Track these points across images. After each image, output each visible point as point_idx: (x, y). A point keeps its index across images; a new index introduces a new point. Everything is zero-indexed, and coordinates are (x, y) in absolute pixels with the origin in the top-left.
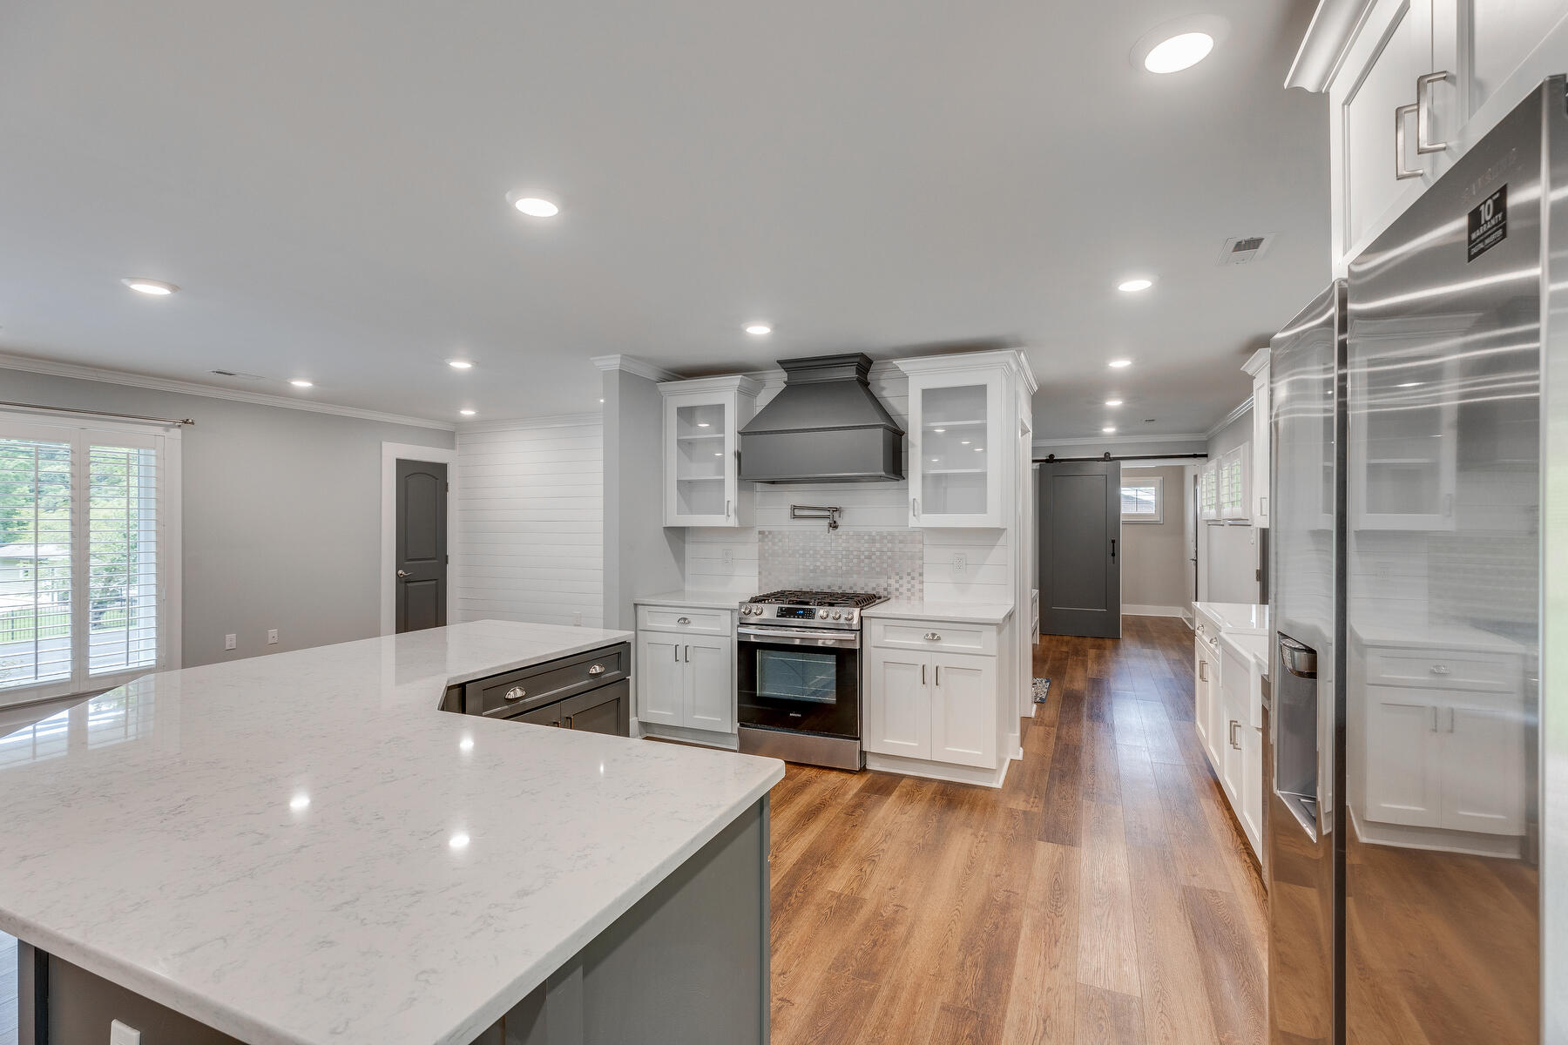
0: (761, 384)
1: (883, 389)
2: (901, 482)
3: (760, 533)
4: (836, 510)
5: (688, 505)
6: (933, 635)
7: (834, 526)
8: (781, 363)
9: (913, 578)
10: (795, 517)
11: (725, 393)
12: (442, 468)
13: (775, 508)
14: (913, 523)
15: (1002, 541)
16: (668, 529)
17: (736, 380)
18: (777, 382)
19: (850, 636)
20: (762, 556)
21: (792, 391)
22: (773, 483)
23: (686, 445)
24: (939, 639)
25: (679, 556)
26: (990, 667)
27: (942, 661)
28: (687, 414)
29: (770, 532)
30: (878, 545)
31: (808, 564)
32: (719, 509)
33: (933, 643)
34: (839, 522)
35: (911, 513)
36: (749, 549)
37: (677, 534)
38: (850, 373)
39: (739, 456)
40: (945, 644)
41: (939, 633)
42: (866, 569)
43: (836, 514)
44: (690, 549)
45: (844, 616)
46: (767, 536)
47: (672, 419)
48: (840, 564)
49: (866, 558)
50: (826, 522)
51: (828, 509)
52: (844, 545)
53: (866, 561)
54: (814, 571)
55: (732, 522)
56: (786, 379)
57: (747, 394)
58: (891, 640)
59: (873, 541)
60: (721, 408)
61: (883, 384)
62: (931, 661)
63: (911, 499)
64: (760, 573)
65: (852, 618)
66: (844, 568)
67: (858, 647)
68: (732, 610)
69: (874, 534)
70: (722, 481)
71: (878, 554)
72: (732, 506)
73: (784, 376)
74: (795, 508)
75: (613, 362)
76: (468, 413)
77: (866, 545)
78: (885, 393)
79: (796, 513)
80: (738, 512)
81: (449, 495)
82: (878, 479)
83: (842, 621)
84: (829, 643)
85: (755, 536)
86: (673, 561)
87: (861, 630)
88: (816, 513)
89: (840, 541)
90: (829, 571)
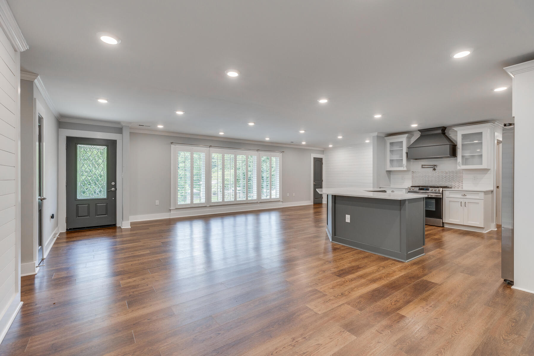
0: (413, 135)
1: (450, 134)
2: (456, 158)
3: (412, 172)
4: (435, 165)
5: (392, 165)
6: (464, 194)
7: (435, 169)
8: (418, 130)
9: (459, 183)
10: (423, 168)
11: (403, 139)
12: (322, 159)
13: (417, 166)
14: (459, 168)
15: (489, 172)
16: (387, 171)
17: (406, 135)
18: (418, 135)
19: (440, 195)
20: (413, 177)
21: (422, 136)
22: (416, 159)
23: (391, 151)
24: (466, 195)
25: (389, 178)
26: (482, 203)
27: (467, 201)
28: (392, 144)
29: (415, 172)
30: (448, 174)
31: (426, 179)
32: (401, 166)
33: (463, 196)
34: (436, 168)
35: (458, 165)
36: (409, 176)
37: (389, 172)
38: (440, 131)
39: (407, 153)
40: (467, 197)
41: (466, 194)
42: (445, 180)
43: (435, 167)
44: (392, 176)
45: (437, 190)
46: (414, 173)
47: (388, 145)
48: (436, 179)
49: (444, 177)
50: (432, 169)
51: (433, 165)
52: (438, 174)
53: (445, 178)
54: (428, 181)
55: (405, 169)
56: (420, 134)
57: (409, 139)
58: (451, 196)
59: (447, 173)
60: (402, 142)
61: (450, 133)
62: (463, 201)
63: (458, 162)
64: (412, 182)
65: (440, 190)
66: (438, 180)
67: (441, 197)
68: (406, 189)
69: (447, 171)
70: (402, 160)
71: (448, 176)
72: (405, 165)
73: (420, 133)
74: (423, 165)
75: (376, 134)
76: (331, 146)
77: (445, 174)
78: (450, 135)
79: (423, 167)
80: (406, 167)
81: (323, 165)
82: (448, 157)
83: (437, 191)
84: (433, 196)
85: (411, 173)
86: (388, 178)
87: (442, 193)
88: (429, 166)
89: (436, 173)
90: (433, 181)
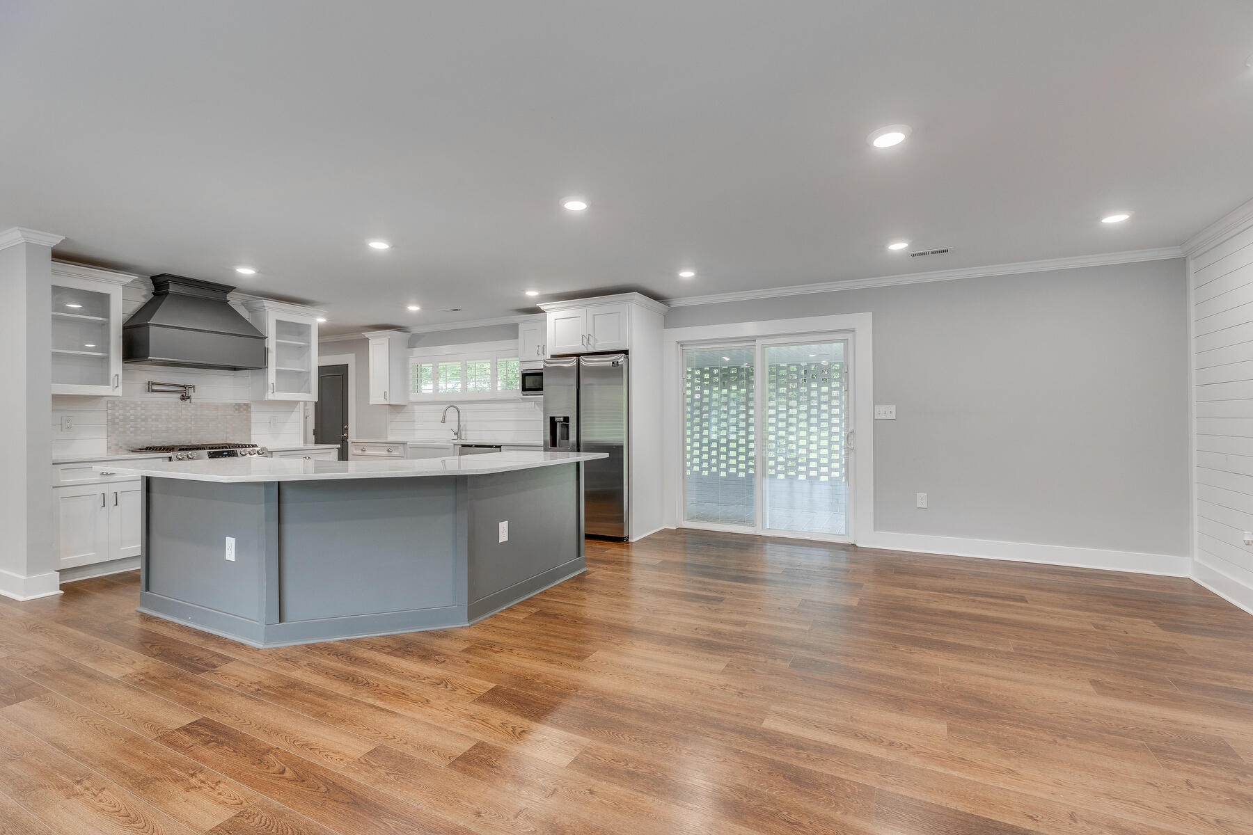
3: (109, 402)
4: (191, 387)
7: (186, 396)
10: (149, 390)
13: (138, 384)
14: (271, 397)
15: (297, 409)
20: (111, 421)
29: (121, 402)
30: (221, 412)
31: (161, 424)
32: (105, 381)
34: (190, 395)
38: (224, 297)
43: (189, 390)
46: (116, 405)
48: (188, 426)
49: (211, 422)
50: (179, 395)
51: (184, 386)
52: (193, 412)
54: (168, 430)
55: (119, 391)
59: (218, 409)
64: (108, 435)
69: (217, 404)
70: (107, 358)
71: (221, 420)
72: (117, 378)
74: (150, 383)
77: (212, 413)
79: (151, 387)
85: (103, 405)
88: (169, 388)
89: (189, 409)
90: (180, 431)
